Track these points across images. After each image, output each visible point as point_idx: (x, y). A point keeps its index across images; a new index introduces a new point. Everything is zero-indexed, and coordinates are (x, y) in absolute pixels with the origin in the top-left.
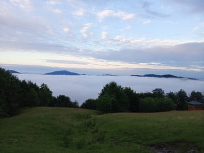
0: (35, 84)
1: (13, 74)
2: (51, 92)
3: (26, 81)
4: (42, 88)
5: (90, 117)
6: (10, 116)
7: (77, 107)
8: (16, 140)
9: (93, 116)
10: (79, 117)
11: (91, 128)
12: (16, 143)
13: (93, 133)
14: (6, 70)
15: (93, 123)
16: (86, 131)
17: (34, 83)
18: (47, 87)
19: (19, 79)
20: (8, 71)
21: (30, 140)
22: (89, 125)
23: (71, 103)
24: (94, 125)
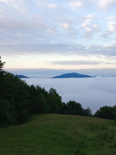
0: (44, 89)
1: (21, 79)
2: (60, 98)
3: (35, 86)
4: (51, 93)
5: (107, 129)
6: (20, 124)
7: (91, 116)
8: (26, 150)
9: (110, 127)
10: (93, 128)
11: (109, 142)
12: (27, 152)
13: (111, 147)
14: (15, 75)
15: (110, 136)
16: (103, 145)
17: (42, 88)
18: (55, 92)
19: (28, 84)
20: (17, 75)
21: (40, 150)
22: (106, 137)
23: (83, 110)
24: (112, 138)
